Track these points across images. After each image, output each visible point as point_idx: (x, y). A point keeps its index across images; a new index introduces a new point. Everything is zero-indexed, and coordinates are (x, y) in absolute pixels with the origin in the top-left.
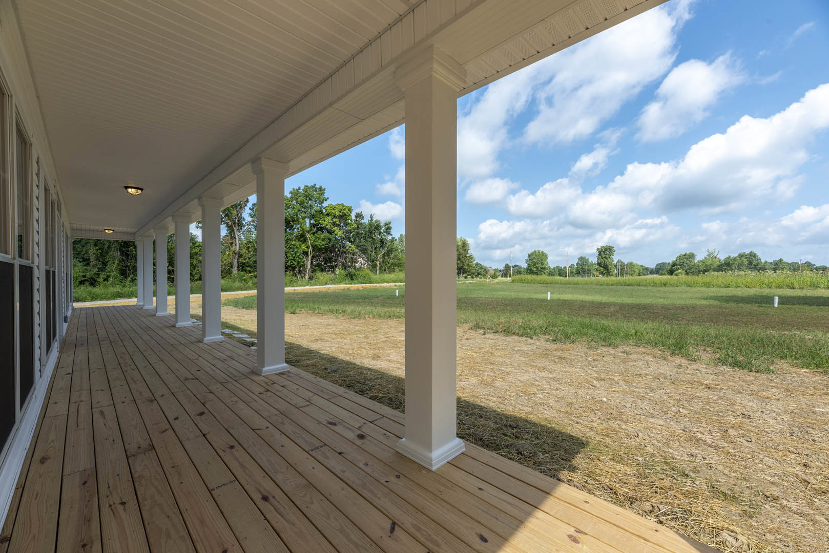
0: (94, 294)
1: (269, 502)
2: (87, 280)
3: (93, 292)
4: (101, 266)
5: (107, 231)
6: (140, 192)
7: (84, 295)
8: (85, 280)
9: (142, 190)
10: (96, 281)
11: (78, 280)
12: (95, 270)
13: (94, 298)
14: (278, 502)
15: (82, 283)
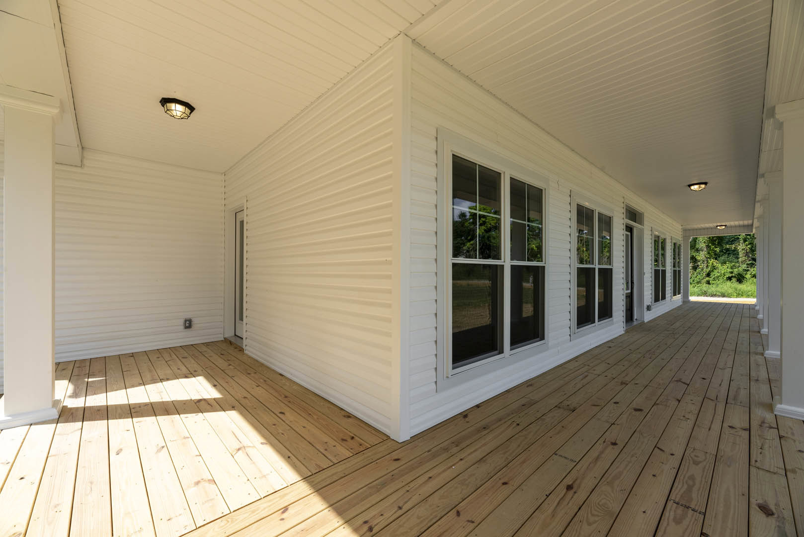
0: (740, 290)
1: (566, 492)
2: (735, 277)
3: (739, 288)
4: (750, 262)
5: (718, 227)
6: (703, 186)
7: (730, 291)
8: (732, 276)
9: (705, 183)
10: (744, 277)
11: (726, 276)
12: (744, 266)
13: (740, 294)
14: (572, 497)
15: (730, 279)
